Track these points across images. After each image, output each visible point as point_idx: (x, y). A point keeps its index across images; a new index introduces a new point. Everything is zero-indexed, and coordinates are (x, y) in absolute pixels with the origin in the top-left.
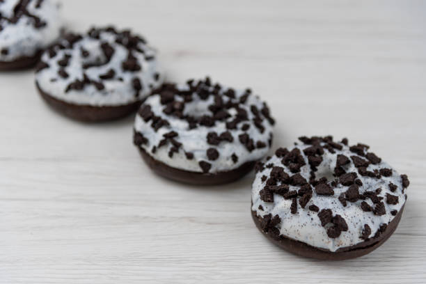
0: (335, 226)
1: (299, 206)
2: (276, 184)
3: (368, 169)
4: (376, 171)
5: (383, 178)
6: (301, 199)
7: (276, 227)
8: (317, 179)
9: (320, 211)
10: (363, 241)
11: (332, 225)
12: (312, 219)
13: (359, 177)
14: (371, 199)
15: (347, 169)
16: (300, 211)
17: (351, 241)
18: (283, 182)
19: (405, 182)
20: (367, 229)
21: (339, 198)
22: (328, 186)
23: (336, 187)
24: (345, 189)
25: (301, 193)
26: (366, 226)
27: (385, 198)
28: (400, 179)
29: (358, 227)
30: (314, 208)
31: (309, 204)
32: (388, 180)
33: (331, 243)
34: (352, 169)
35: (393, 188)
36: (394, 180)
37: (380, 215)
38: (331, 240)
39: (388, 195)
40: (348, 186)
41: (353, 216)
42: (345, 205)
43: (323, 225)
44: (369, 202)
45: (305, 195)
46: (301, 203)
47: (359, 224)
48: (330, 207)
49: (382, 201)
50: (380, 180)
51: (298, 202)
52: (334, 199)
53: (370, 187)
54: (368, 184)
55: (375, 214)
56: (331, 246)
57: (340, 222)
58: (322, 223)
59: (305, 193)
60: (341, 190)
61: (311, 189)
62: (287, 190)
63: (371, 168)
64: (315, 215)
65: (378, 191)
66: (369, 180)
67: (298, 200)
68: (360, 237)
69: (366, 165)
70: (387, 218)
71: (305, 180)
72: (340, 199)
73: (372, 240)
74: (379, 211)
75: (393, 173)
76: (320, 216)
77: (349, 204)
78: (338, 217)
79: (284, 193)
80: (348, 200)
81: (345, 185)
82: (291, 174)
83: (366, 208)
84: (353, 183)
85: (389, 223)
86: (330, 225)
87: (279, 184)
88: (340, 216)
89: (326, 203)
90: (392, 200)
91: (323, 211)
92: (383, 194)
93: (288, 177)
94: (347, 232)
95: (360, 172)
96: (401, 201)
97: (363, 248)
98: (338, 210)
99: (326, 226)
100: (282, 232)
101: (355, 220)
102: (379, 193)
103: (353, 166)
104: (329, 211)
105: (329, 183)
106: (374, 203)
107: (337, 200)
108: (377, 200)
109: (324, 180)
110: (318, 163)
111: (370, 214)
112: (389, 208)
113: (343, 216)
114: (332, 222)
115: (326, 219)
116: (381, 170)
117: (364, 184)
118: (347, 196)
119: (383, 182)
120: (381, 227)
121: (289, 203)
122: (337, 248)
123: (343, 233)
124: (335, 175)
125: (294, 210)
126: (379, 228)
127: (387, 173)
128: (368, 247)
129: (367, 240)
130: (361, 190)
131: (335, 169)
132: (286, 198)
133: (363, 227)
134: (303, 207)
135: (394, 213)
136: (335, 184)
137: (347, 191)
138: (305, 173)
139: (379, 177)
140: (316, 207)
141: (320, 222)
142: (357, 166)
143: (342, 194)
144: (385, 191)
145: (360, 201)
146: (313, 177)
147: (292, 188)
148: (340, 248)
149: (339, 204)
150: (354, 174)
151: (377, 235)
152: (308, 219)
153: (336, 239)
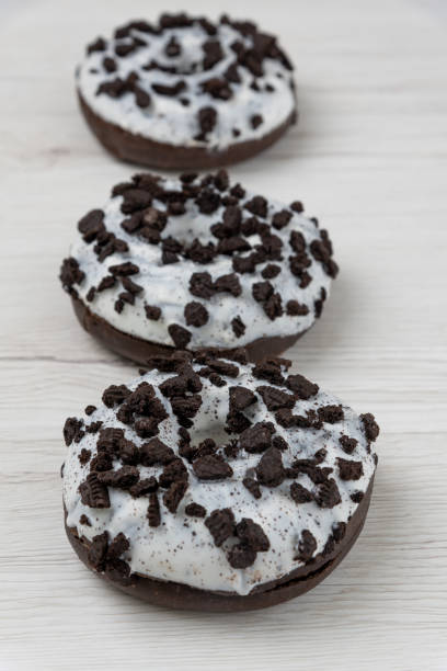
0: (243, 542)
1: (164, 509)
2: (111, 467)
3: (295, 412)
4: (311, 413)
5: (327, 426)
6: (166, 495)
7: (122, 558)
8: (195, 443)
9: (209, 514)
10: (302, 564)
11: (236, 541)
12: (194, 534)
13: (280, 431)
14: (309, 476)
15: (253, 416)
16: (168, 519)
17: (279, 568)
18: (125, 462)
19: (370, 428)
20: (307, 539)
21: (245, 482)
22: (219, 458)
23: (235, 457)
24: (254, 460)
25: (165, 482)
26: (306, 533)
27: (336, 468)
28: (359, 424)
29: (289, 537)
30: (195, 511)
31: (184, 503)
32: (336, 429)
33: (239, 578)
34: (264, 415)
35: (348, 445)
36: (350, 429)
37: (330, 506)
38: (237, 572)
39: (341, 462)
40: (260, 452)
41: (277, 516)
42: (257, 495)
43: (218, 543)
44: (306, 483)
45: (174, 485)
46: (168, 503)
47: (291, 531)
48: (227, 503)
49: (330, 476)
50: (321, 433)
51: (161, 502)
52: (234, 485)
53: (303, 448)
54: (299, 444)
55: (320, 504)
56: (240, 584)
57: (252, 533)
58: (216, 539)
59: (173, 481)
60: (244, 464)
61: (184, 469)
62: (134, 478)
63: (302, 408)
64: (199, 525)
65: (321, 455)
66: (301, 434)
67: (160, 496)
68: (295, 559)
69: (291, 404)
70: (344, 511)
71: (171, 451)
72: (247, 483)
73: (319, 560)
74: (327, 498)
75: (346, 412)
76: (209, 524)
77: (265, 491)
78: (246, 523)
79: (129, 485)
80: (263, 484)
81: (251, 451)
82: (139, 442)
83: (300, 496)
84: (269, 445)
85: (350, 518)
86: (231, 542)
87: (118, 466)
88: (250, 520)
89: (220, 496)
90: (350, 471)
91: (215, 514)
92: (330, 461)
93: (136, 448)
94: (270, 551)
95: (280, 421)
96: (368, 468)
97: (303, 578)
98: (245, 509)
99: (225, 544)
100: (135, 567)
101: (282, 525)
102: (321, 461)
103: (263, 408)
104: (228, 512)
105: (220, 451)
106: (316, 483)
107: (240, 487)
108: (320, 477)
109: (209, 446)
110: (193, 411)
111: (310, 507)
112: (345, 489)
113: (257, 521)
114: (235, 534)
115: (222, 532)
116: (321, 410)
117: (291, 445)
118: (260, 476)
119: (328, 435)
120: (335, 531)
121: (142, 505)
122: (251, 587)
123: (260, 555)
124: (228, 431)
125: (154, 519)
126: (330, 532)
127: (334, 414)
128: (312, 574)
129: (311, 561)
130: (287, 459)
131: (229, 417)
132: (136, 495)
133: (300, 537)
134: (173, 509)
135: (357, 497)
136: (232, 452)
137: (259, 465)
138: (169, 434)
139: (318, 426)
140: (200, 507)
141: (210, 539)
142: (271, 408)
143: (249, 472)
144: (334, 454)
145: (288, 483)
146: (185, 440)
147: (145, 473)
148: (258, 587)
149: (245, 494)
150: (269, 427)
151: (328, 548)
152: (185, 535)
153: (248, 569)
